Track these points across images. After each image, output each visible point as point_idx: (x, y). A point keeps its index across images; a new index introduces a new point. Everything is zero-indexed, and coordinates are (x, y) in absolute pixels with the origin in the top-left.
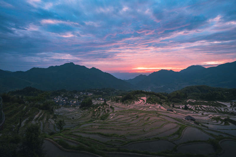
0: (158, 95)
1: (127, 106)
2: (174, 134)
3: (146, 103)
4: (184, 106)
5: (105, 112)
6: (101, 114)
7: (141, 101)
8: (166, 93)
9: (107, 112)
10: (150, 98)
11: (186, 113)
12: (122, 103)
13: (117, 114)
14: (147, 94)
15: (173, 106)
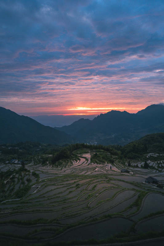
0: (107, 150)
1: (61, 169)
2: (131, 207)
3: (91, 163)
4: (144, 162)
5: (23, 183)
6: (17, 188)
7: (83, 160)
8: (118, 145)
9: (26, 182)
10: (96, 154)
11: (146, 174)
12: (53, 166)
13: (44, 185)
14: (91, 148)
15: (129, 165)
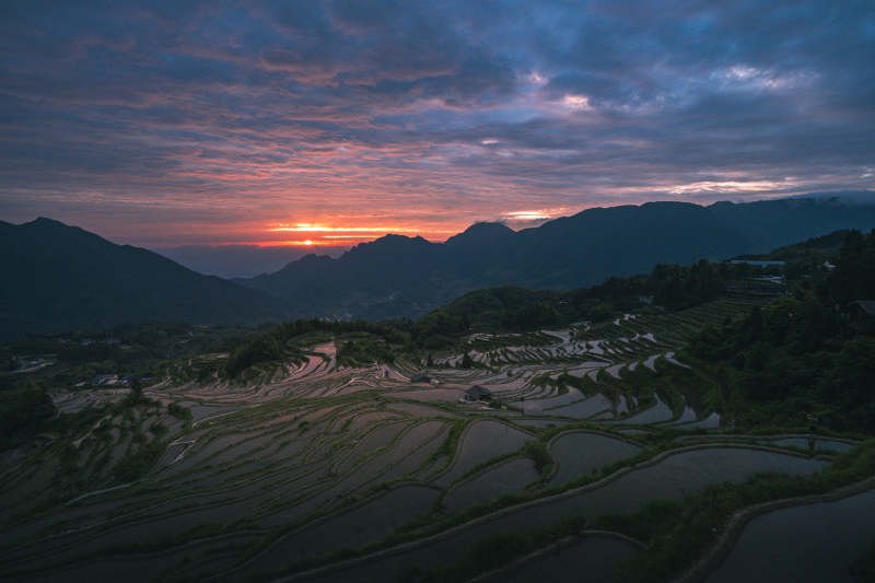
0: (378, 332)
1: (257, 389)
2: (434, 458)
3: (338, 366)
4: (463, 355)
5: (140, 439)
6: (119, 454)
7: (315, 361)
8: (404, 319)
9: (150, 437)
10: (350, 344)
11: (467, 380)
12: (231, 384)
13: (206, 435)
14: (337, 330)
15: (430, 364)
